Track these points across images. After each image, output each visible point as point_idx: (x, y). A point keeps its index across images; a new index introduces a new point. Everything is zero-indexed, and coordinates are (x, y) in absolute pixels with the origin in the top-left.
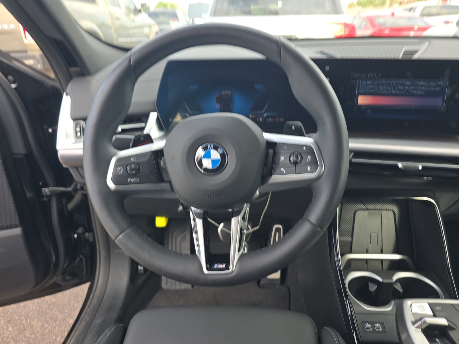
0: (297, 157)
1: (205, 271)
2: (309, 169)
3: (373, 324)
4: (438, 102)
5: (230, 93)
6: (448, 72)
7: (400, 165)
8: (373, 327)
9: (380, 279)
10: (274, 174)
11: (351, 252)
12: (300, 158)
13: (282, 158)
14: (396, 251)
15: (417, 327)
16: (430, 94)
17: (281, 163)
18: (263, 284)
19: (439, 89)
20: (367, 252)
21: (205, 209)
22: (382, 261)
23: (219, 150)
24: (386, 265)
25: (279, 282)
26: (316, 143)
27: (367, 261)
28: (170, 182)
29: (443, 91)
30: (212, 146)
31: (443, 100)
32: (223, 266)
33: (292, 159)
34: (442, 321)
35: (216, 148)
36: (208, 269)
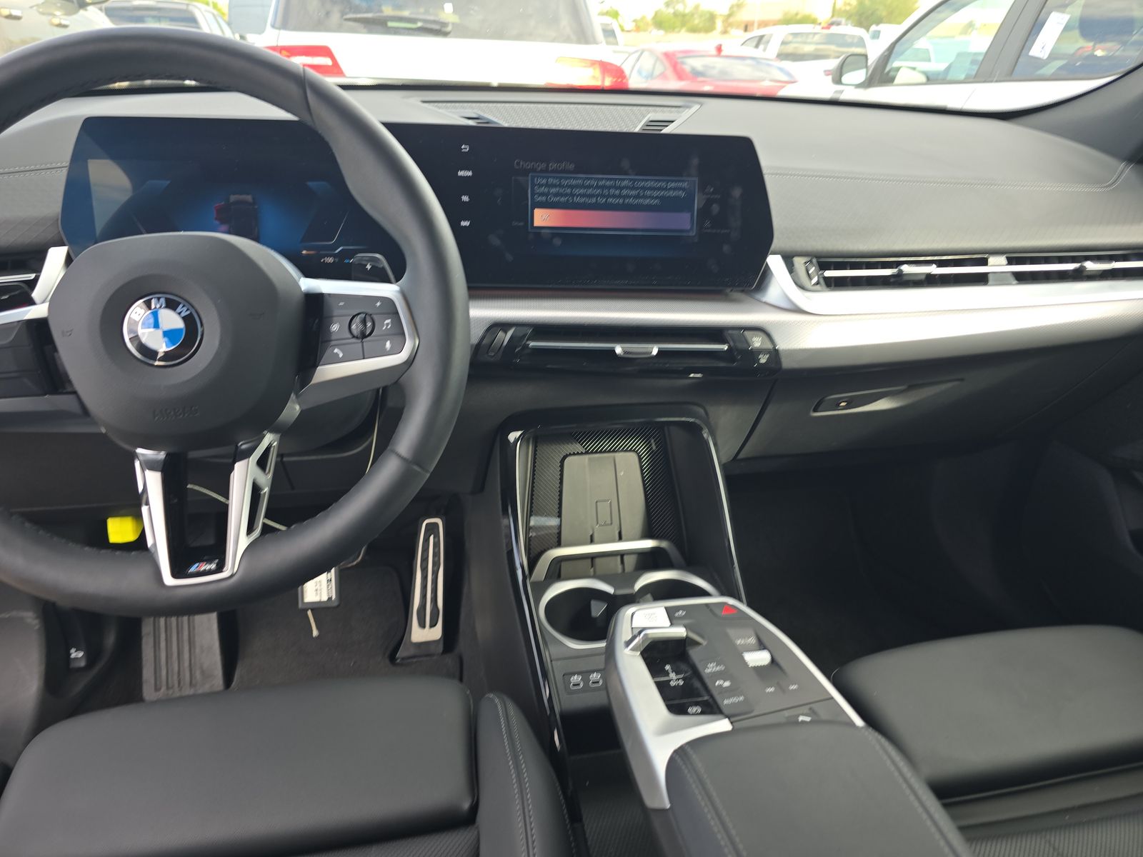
0: (364, 322)
1: (169, 580)
2: (388, 345)
3: (585, 674)
4: (682, 222)
5: (249, 198)
6: (695, 161)
7: (619, 350)
8: (586, 680)
9: (609, 589)
10: (321, 363)
11: (559, 544)
12: (369, 324)
13: (335, 328)
14: (647, 534)
15: (633, 649)
16: (668, 205)
17: (333, 337)
18: (403, 659)
19: (682, 194)
20: (592, 541)
21: (171, 450)
22: (622, 555)
23: (179, 310)
24: (630, 562)
25: (440, 648)
26: (403, 294)
27: (592, 557)
28: (75, 393)
29: (690, 198)
30: (162, 300)
31: (692, 215)
32: (213, 566)
33: (353, 327)
34: (680, 632)
35: (171, 305)
36: (175, 574)
